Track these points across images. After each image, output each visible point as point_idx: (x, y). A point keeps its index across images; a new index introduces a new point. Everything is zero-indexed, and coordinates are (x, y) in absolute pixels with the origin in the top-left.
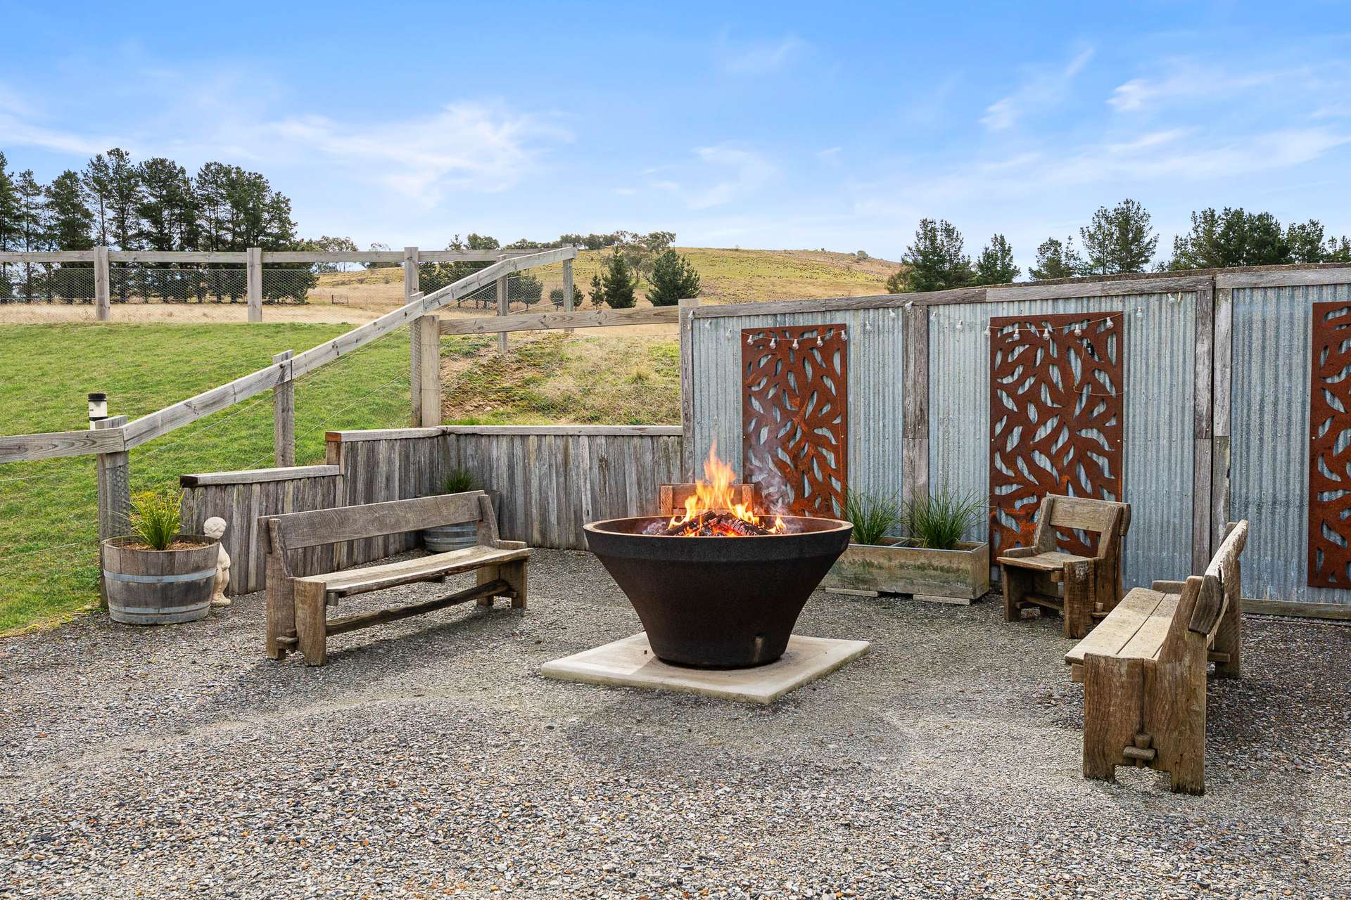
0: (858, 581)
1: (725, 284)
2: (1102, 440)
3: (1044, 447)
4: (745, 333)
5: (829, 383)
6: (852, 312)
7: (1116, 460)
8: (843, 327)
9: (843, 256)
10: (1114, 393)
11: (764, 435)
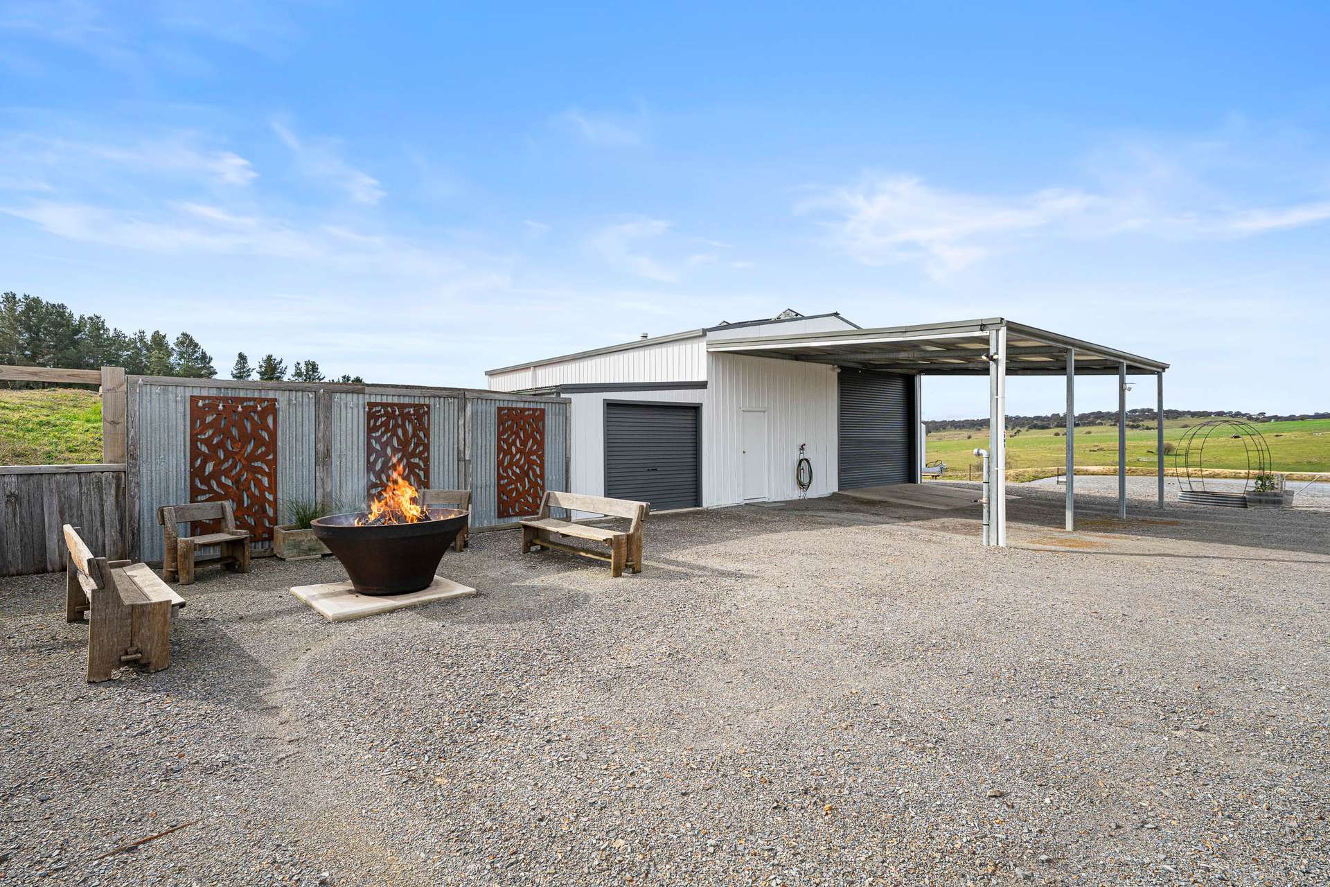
2: (422, 464)
4: (194, 398)
5: (265, 434)
6: (281, 392)
8: (275, 400)
10: (426, 442)
11: (210, 467)
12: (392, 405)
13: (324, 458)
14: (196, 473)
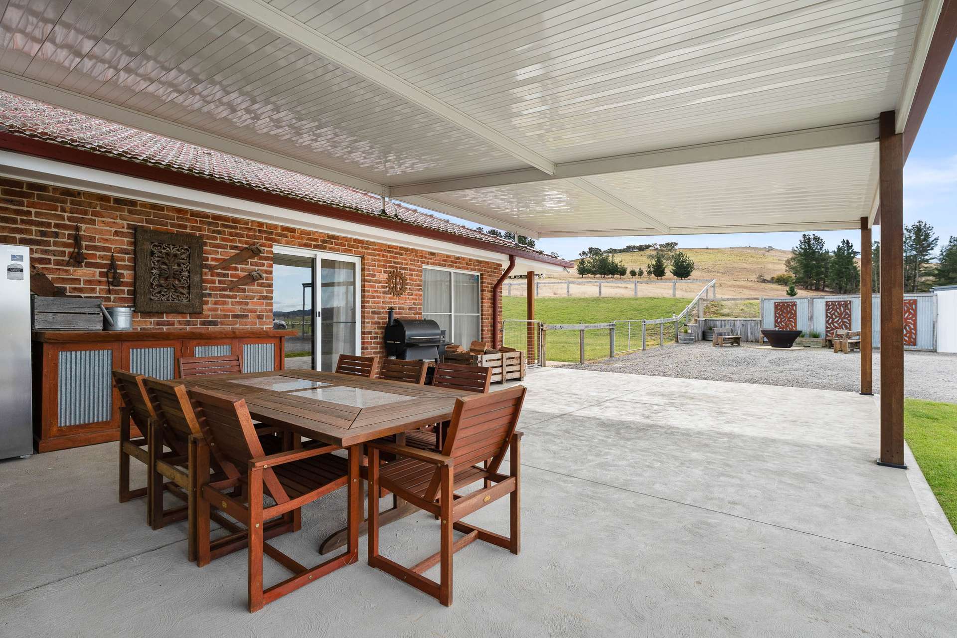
0: (799, 344)
1: (703, 264)
3: (836, 322)
4: (775, 303)
5: (793, 311)
6: (798, 299)
7: (850, 324)
8: (796, 302)
9: (760, 249)
11: (779, 320)
12: (835, 302)
13: (811, 318)
14: (776, 321)
